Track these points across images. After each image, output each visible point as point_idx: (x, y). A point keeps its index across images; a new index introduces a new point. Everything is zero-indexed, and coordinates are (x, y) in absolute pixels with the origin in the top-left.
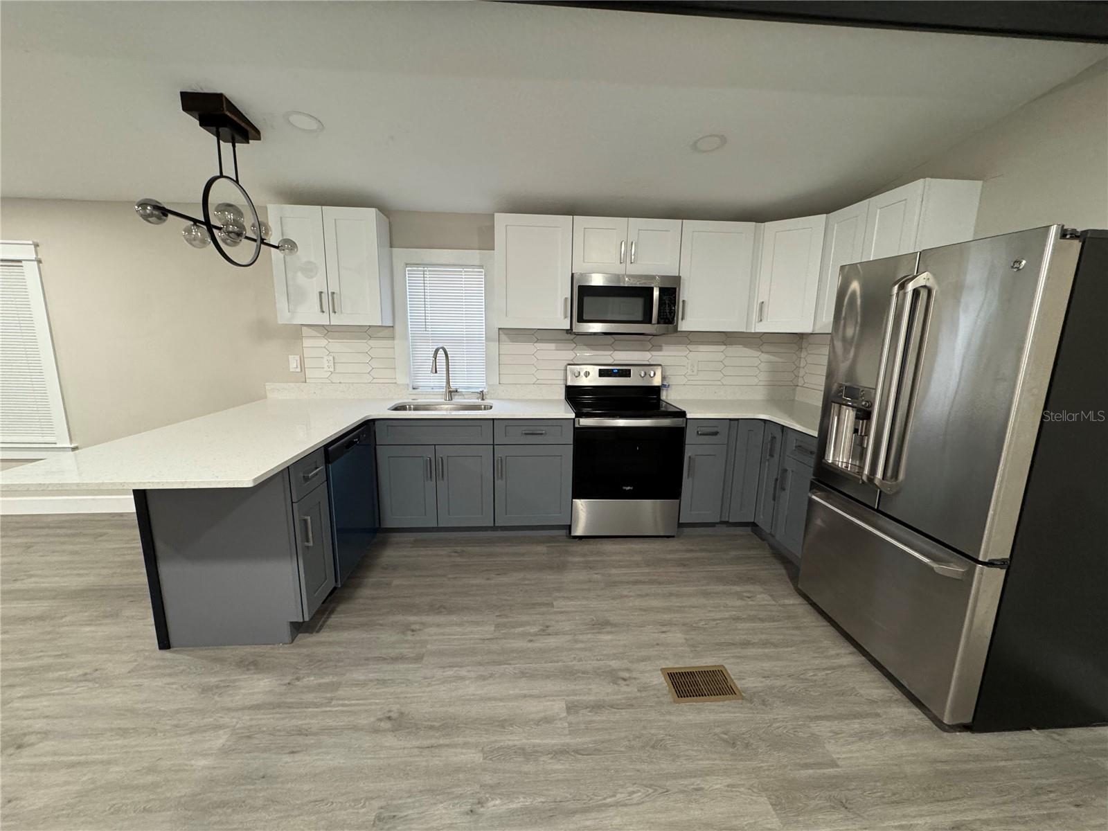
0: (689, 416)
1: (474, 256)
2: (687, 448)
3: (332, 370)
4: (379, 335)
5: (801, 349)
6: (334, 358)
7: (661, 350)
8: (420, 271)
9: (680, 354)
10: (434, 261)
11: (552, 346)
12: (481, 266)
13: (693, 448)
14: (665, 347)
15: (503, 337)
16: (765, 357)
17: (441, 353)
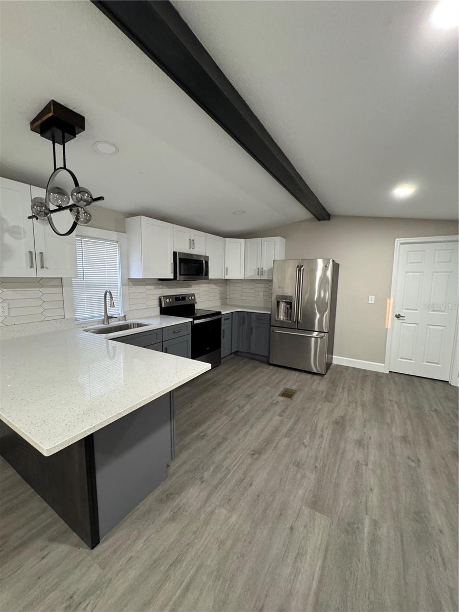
0: (223, 313)
1: (114, 235)
2: (222, 326)
3: (6, 314)
4: (50, 284)
5: (226, 284)
6: (8, 305)
7: (191, 287)
8: (79, 240)
9: (197, 288)
10: (89, 234)
11: (152, 287)
12: (117, 242)
13: (225, 326)
14: (193, 286)
15: (130, 283)
16: (219, 288)
17: (108, 295)
